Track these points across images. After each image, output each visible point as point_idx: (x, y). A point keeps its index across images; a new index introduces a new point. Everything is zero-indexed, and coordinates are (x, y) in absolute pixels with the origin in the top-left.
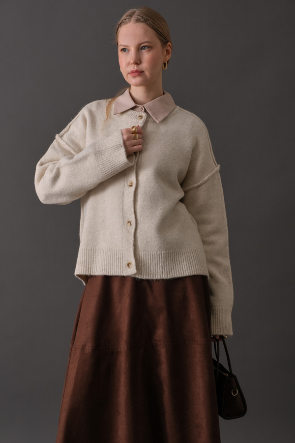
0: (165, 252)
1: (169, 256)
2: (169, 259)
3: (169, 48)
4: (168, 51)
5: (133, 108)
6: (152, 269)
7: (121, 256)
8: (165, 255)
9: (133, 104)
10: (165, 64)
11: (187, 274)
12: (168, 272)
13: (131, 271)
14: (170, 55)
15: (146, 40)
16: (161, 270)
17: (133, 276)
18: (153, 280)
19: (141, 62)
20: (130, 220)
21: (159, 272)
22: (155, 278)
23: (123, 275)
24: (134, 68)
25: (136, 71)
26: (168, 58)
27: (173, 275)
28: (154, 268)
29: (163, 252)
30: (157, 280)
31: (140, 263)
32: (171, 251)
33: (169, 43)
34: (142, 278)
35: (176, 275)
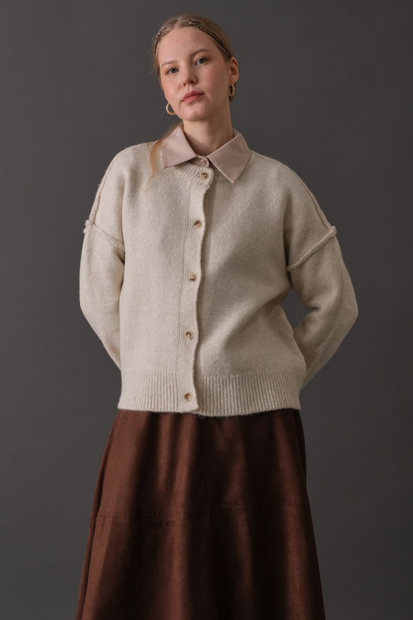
0: (240, 375)
1: (247, 381)
2: (247, 386)
3: (234, 65)
4: (232, 69)
5: (192, 161)
6: (222, 401)
7: (175, 383)
8: (241, 380)
9: (190, 154)
10: (231, 87)
11: (274, 407)
12: (246, 405)
13: (191, 406)
14: (238, 75)
15: (200, 47)
16: (236, 402)
17: (194, 413)
18: (224, 417)
19: (197, 81)
20: (189, 330)
21: (233, 405)
22: (226, 415)
23: (178, 411)
24: (189, 90)
25: (193, 94)
26: (235, 78)
27: (254, 409)
28: (225, 399)
29: (237, 376)
30: (230, 418)
31: (204, 393)
32: (249, 373)
33: (233, 58)
34: (208, 414)
35: (257, 409)
